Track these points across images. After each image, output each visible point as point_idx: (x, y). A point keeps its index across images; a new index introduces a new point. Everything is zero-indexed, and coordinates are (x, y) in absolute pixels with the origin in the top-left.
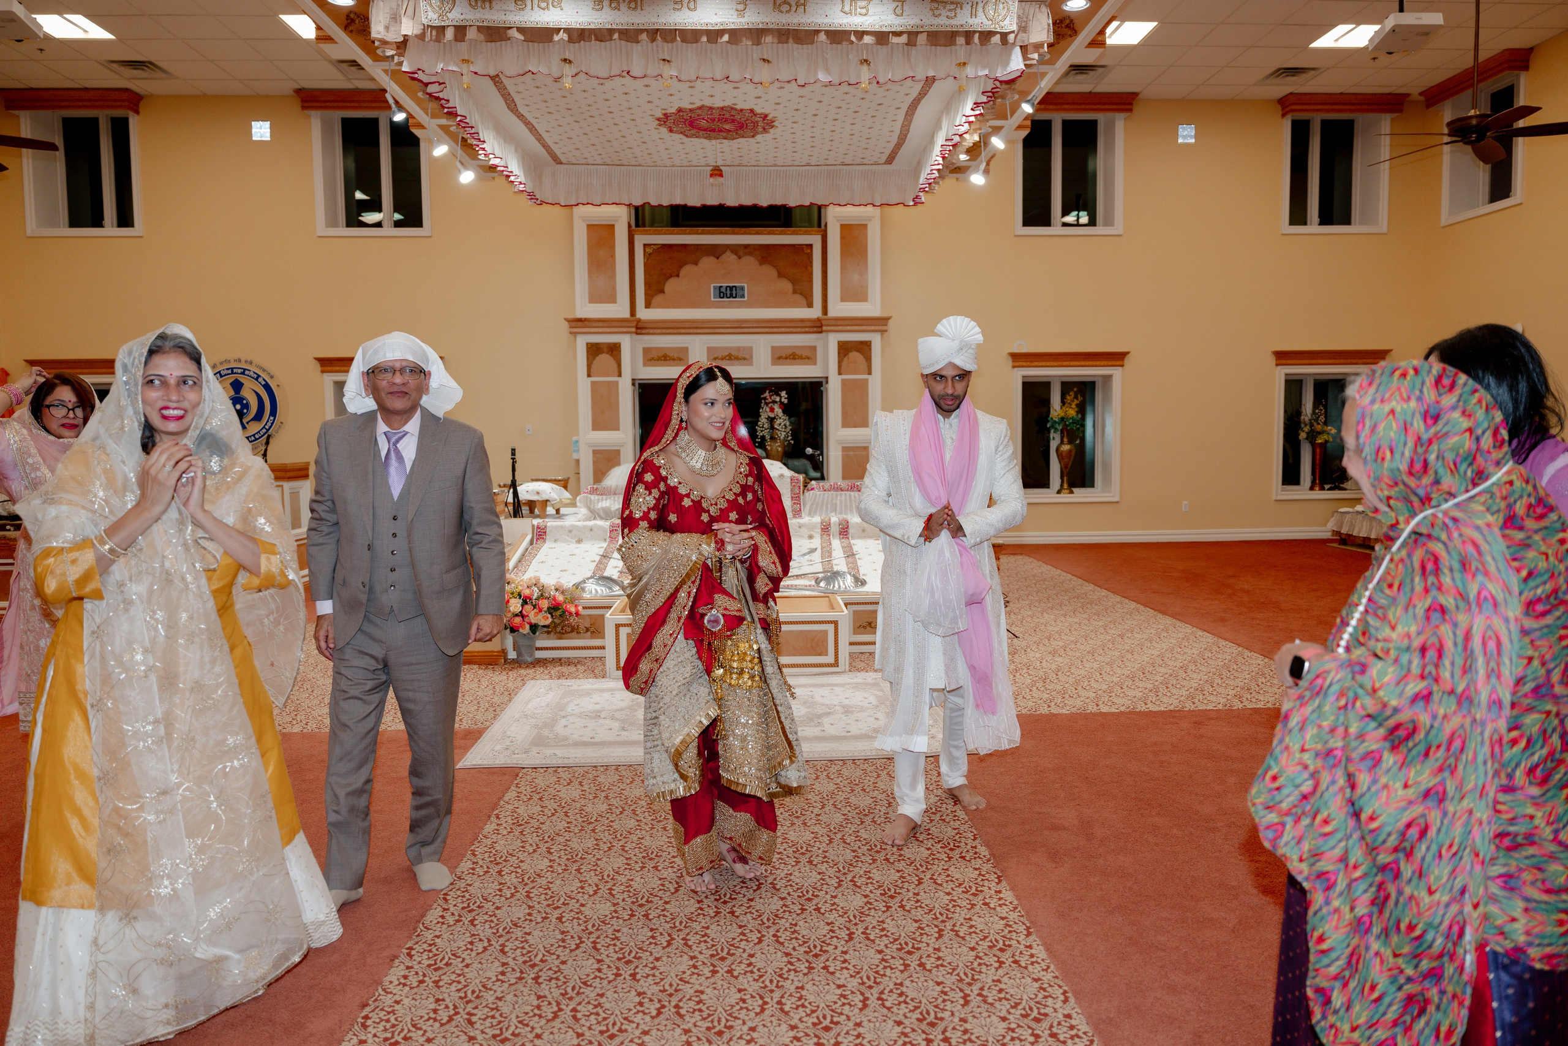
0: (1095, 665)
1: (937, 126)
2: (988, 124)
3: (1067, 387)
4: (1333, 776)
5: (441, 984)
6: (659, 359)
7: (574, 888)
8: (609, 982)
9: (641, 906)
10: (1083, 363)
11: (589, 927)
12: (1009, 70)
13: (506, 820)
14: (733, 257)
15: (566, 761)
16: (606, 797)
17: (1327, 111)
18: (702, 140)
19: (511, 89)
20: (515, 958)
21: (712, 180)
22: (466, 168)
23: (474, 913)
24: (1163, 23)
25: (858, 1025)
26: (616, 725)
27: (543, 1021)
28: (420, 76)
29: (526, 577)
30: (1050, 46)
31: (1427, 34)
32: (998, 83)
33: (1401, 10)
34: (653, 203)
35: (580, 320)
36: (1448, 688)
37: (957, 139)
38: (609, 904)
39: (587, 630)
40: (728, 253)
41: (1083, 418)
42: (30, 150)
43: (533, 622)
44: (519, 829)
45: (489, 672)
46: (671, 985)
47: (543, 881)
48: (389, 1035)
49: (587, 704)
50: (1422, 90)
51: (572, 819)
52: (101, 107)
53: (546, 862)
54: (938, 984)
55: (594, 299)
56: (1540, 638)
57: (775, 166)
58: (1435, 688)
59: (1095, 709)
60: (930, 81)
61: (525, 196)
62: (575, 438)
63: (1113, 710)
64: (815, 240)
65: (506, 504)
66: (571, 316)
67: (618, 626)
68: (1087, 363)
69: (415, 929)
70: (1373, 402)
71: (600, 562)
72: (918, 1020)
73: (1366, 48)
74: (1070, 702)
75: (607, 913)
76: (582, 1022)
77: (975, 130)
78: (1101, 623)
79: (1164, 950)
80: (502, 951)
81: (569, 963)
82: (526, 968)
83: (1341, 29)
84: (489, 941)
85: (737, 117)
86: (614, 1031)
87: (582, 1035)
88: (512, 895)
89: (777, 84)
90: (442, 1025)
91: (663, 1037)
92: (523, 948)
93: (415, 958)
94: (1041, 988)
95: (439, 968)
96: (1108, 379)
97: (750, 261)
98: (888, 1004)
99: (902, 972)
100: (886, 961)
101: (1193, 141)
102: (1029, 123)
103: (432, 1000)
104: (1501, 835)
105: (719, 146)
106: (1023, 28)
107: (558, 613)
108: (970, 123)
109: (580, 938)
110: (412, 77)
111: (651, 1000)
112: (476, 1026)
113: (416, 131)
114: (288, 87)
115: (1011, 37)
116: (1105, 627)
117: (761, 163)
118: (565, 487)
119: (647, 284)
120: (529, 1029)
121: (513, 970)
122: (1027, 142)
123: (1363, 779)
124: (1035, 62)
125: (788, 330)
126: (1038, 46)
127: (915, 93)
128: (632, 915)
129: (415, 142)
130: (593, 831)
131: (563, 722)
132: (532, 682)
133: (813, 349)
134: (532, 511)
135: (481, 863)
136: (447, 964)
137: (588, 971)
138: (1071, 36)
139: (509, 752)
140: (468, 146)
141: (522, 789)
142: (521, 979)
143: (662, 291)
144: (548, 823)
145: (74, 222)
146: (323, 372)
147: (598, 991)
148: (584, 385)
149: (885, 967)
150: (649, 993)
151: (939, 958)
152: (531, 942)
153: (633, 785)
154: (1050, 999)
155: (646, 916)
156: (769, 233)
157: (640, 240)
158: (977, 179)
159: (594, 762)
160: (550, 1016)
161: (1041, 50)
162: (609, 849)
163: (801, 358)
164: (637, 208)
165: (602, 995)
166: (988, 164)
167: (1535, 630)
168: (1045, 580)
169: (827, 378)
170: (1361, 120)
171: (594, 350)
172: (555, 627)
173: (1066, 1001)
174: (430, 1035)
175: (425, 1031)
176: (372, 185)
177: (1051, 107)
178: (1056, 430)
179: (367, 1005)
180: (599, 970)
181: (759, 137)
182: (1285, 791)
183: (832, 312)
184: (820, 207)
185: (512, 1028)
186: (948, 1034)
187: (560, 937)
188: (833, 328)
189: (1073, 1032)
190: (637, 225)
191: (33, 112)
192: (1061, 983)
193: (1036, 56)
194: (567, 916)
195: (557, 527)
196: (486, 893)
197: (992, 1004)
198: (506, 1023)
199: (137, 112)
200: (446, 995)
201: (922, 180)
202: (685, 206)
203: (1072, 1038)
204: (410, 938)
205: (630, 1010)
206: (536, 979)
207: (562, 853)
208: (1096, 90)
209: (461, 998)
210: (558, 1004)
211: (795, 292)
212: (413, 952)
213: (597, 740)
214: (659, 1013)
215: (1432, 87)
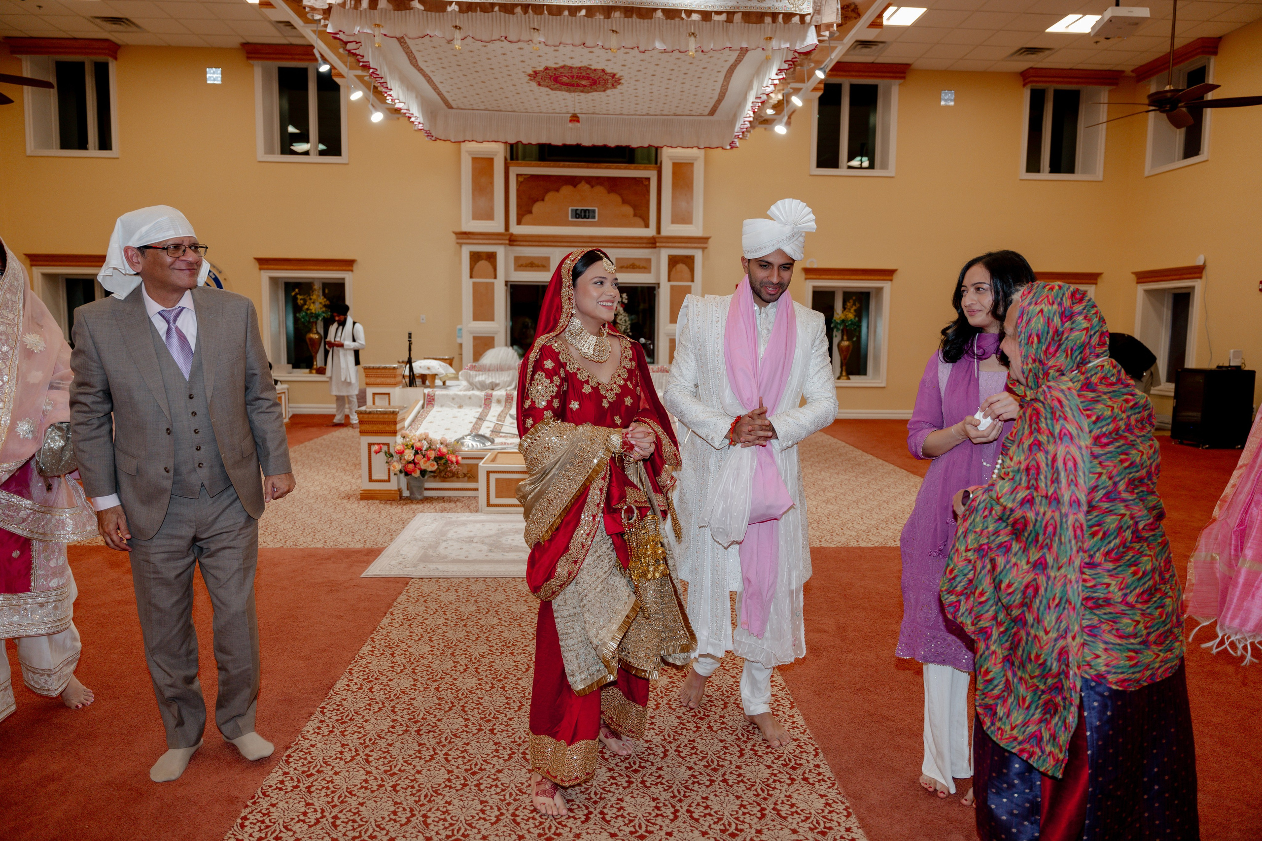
0: (859, 512)
1: (749, 87)
2: (790, 86)
3: (848, 295)
4: (983, 563)
5: (346, 733)
6: (526, 266)
7: (449, 667)
8: (474, 735)
9: (500, 681)
10: (860, 277)
11: (460, 695)
12: (806, 44)
13: (398, 616)
14: (587, 187)
15: (446, 574)
16: (476, 601)
17: (1059, 82)
18: (564, 93)
19: (413, 48)
20: (403, 716)
21: (570, 125)
22: (377, 110)
23: (372, 684)
24: (930, 9)
25: (660, 769)
26: (485, 548)
27: (423, 762)
28: (341, 36)
29: (418, 433)
30: (839, 26)
31: (1137, 24)
32: (796, 54)
33: (1117, 5)
34: (525, 142)
35: (465, 233)
36: (1044, 493)
37: (764, 97)
38: (475, 679)
39: (465, 475)
40: (583, 183)
41: (860, 321)
42: (30, 87)
43: (423, 467)
44: (408, 623)
45: (388, 506)
46: (520, 738)
47: (426, 662)
48: (306, 769)
49: (464, 532)
50: (1133, 68)
51: (448, 616)
52: (87, 54)
53: (428, 648)
54: (721, 741)
55: (476, 216)
56: (1106, 460)
57: (621, 114)
58: (1035, 494)
59: (855, 544)
60: (744, 51)
61: (423, 133)
62: (459, 327)
63: (870, 545)
64: (652, 175)
65: (404, 377)
66: (458, 230)
67: (488, 473)
68: (864, 277)
69: (327, 694)
70: (1030, 304)
71: (476, 423)
72: (705, 766)
73: (1089, 34)
74: (837, 539)
75: (474, 685)
76: (452, 762)
77: (779, 91)
78: (865, 480)
79: (893, 721)
80: (393, 711)
81: (443, 720)
82: (411, 723)
83: (1071, 18)
84: (383, 703)
85: (592, 75)
86: (476, 769)
87: (452, 772)
88: (402, 671)
89: (623, 50)
90: (346, 763)
91: (512, 775)
92: (409, 709)
93: (327, 714)
94: (798, 746)
95: (345, 722)
96: (880, 290)
97: (600, 190)
98: (683, 755)
99: (695, 732)
100: (683, 724)
101: (952, 103)
102: (822, 86)
103: (339, 744)
104: (1087, 599)
105: (577, 98)
106: (817, 11)
107: (443, 461)
108: (775, 85)
109: (452, 703)
110: (334, 36)
111: (504, 748)
112: (372, 764)
113: (337, 80)
114: (236, 41)
115: (808, 18)
116: (868, 483)
117: (610, 112)
118: (451, 365)
119: (519, 206)
120: (412, 767)
121: (401, 725)
122: (822, 101)
123: (1001, 561)
124: (826, 38)
125: (629, 245)
126: (829, 26)
127: (732, 60)
128: (493, 687)
129: (336, 88)
130: (465, 625)
131: (444, 545)
132: (421, 514)
133: (649, 261)
134: (424, 382)
135: (378, 647)
136: (350, 720)
137: (458, 726)
138: (856, 18)
139: (402, 566)
140: (378, 92)
141: (411, 594)
142: (406, 731)
143: (530, 212)
144: (430, 619)
145: (65, 145)
146: (260, 269)
147: (465, 741)
148: (467, 285)
149: (682, 729)
150: (503, 743)
151: (723, 723)
152: (415, 705)
153: (497, 593)
154: (804, 754)
155: (503, 688)
156: (616, 168)
157: (514, 171)
158: (780, 129)
159: (468, 575)
160: (428, 758)
161: (831, 29)
162: (477, 639)
163: (639, 267)
164: (512, 146)
165: (468, 744)
166: (789, 118)
167: (1103, 455)
168: (824, 446)
169: (659, 284)
170: (1086, 90)
171: (475, 257)
172: (440, 472)
173: (816, 755)
174: (337, 769)
175: (333, 767)
176: (301, 121)
177: (841, 73)
178: (838, 329)
179: (290, 747)
180: (466, 726)
181: (609, 92)
182: (958, 579)
183: (664, 233)
184: (657, 148)
185: (399, 766)
186: (726, 777)
187: (437, 702)
188: (664, 245)
189: (820, 778)
190: (512, 159)
191: (32, 56)
192: (814, 742)
193: (827, 33)
194: (443, 687)
195: (443, 395)
196: (381, 669)
197: (760, 756)
198: (395, 763)
199: (116, 58)
200: (350, 742)
201: (737, 129)
202: (549, 145)
203: (819, 781)
204: (323, 700)
205: (488, 755)
206: (418, 731)
207: (441, 641)
208: (877, 61)
209: (361, 744)
210: (434, 749)
211: (635, 215)
212: (325, 710)
213: (470, 558)
214: (510, 757)
215: (1141, 66)
